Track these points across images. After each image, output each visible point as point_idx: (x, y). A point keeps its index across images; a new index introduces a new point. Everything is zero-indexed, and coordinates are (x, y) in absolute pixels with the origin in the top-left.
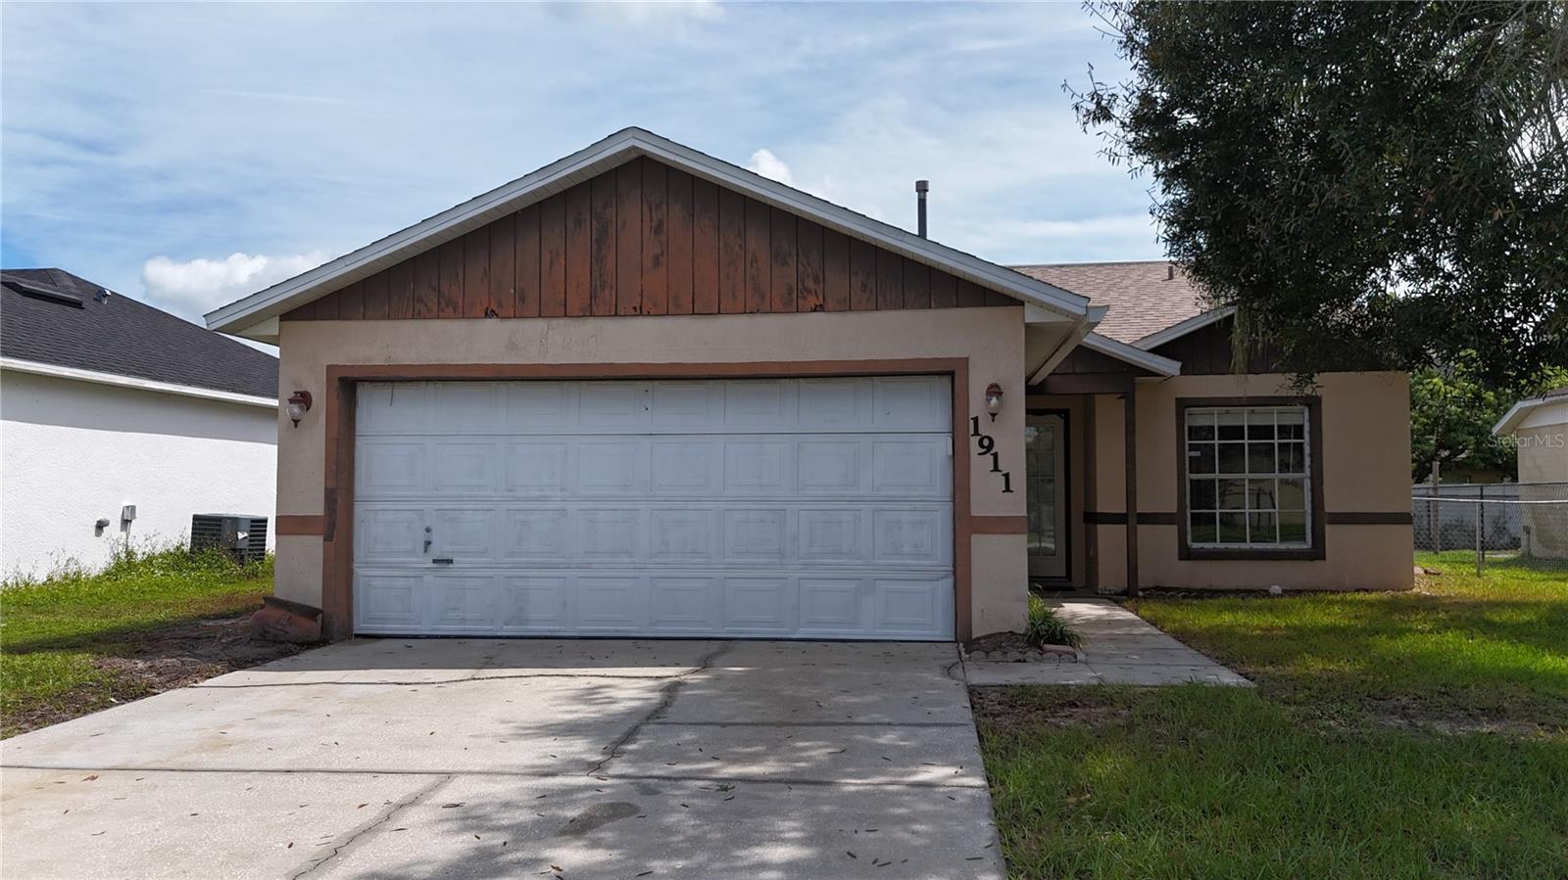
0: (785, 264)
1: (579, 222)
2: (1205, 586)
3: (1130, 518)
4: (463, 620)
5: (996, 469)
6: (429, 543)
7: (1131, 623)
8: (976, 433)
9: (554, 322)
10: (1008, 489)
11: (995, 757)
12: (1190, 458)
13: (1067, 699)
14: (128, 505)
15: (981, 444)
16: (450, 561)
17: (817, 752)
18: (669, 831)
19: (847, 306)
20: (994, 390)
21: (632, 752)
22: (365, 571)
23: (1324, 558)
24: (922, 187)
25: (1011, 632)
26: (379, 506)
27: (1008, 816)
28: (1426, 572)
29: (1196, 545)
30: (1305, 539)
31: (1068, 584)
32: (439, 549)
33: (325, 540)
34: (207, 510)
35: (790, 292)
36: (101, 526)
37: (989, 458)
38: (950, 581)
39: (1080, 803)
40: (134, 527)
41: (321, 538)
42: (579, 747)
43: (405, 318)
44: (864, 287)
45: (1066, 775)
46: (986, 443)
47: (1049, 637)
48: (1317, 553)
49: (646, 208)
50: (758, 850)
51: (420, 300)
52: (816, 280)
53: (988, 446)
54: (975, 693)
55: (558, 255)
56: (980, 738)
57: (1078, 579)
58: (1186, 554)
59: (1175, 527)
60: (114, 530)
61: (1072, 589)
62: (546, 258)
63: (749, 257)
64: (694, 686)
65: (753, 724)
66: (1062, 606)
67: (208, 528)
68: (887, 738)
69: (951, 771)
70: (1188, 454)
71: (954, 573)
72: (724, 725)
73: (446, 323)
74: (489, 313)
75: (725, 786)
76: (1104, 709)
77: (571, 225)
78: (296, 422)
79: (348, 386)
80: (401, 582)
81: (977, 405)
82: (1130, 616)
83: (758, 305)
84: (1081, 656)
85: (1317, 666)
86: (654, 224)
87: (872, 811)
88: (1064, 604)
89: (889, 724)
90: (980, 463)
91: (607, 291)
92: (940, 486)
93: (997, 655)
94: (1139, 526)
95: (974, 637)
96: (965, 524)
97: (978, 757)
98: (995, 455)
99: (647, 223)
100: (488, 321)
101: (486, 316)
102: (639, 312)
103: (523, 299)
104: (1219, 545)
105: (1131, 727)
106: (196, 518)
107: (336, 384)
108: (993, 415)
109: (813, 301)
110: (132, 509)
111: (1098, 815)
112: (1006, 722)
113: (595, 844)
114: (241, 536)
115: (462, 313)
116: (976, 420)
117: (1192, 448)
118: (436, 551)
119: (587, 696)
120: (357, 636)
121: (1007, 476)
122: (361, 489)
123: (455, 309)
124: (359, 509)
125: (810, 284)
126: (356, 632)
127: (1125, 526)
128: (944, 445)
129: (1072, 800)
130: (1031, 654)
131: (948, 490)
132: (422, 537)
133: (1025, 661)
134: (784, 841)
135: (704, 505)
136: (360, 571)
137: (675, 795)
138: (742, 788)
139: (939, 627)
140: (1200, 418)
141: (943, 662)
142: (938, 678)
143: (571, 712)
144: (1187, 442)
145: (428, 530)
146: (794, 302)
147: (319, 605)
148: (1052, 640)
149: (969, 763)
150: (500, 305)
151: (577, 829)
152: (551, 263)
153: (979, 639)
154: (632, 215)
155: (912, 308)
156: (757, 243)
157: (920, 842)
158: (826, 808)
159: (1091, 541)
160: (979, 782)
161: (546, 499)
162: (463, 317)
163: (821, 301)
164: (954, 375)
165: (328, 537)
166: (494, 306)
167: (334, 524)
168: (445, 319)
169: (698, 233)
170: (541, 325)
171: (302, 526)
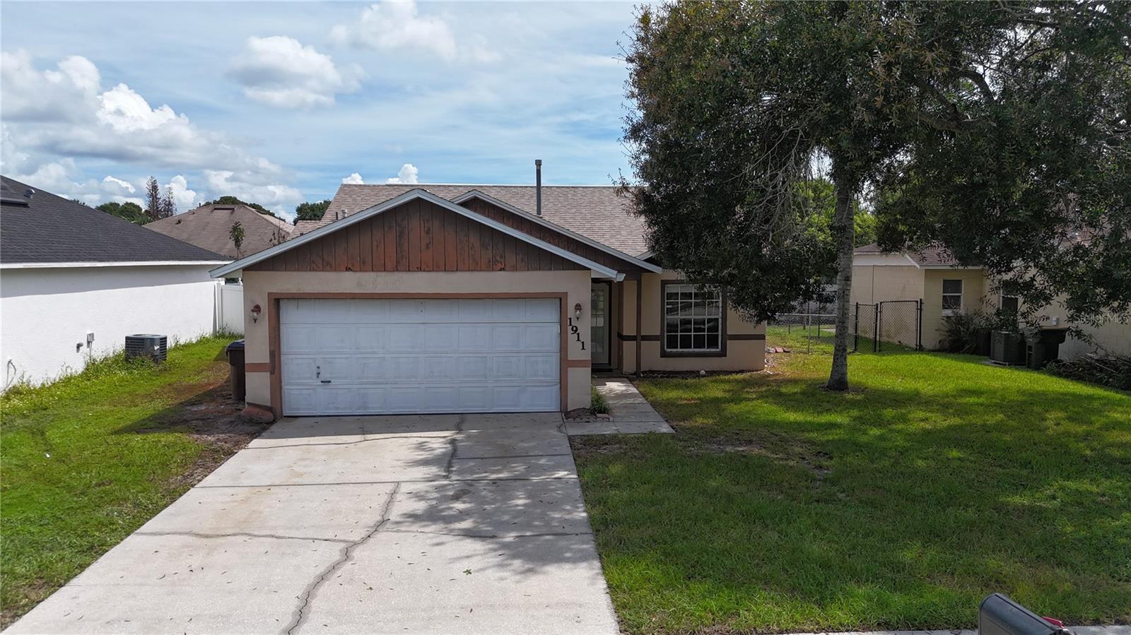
0: (487, 249)
1: (390, 228)
2: (672, 369)
3: (639, 338)
4: (337, 408)
5: (578, 340)
6: (319, 373)
7: (633, 395)
8: (570, 325)
9: (379, 273)
10: (583, 348)
11: (580, 467)
12: (667, 308)
13: (604, 441)
14: (90, 333)
15: (572, 329)
16: (330, 382)
17: (520, 468)
18: (484, 497)
19: (515, 269)
20: (578, 307)
21: (455, 471)
22: (286, 387)
23: (726, 356)
24: (539, 163)
25: (584, 408)
26: (294, 357)
27: (585, 487)
28: (784, 351)
29: (669, 350)
30: (718, 345)
31: (609, 367)
32: (324, 376)
33: (271, 374)
34: (131, 334)
35: (489, 262)
36: (79, 346)
37: (576, 335)
38: (559, 386)
39: (606, 482)
40: (94, 345)
41: (269, 373)
42: (434, 470)
43: (306, 271)
44: (522, 260)
45: (603, 473)
46: (574, 329)
47: (599, 408)
48: (723, 354)
49: (422, 222)
50: (514, 501)
51: (313, 262)
52: (501, 257)
53: (575, 330)
54: (571, 439)
55: (380, 243)
56: (575, 460)
57: (614, 366)
58: (664, 355)
59: (659, 342)
60: (84, 349)
61: (611, 370)
62: (375, 244)
63: (470, 245)
64: (462, 441)
65: (493, 458)
66: (606, 385)
67: (136, 345)
68: (543, 461)
69: (566, 473)
70: (666, 307)
71: (560, 383)
72: (482, 459)
73: (327, 273)
74: (348, 269)
75: (495, 482)
76: (617, 446)
77: (386, 229)
78: (255, 320)
79: (277, 301)
80: (306, 392)
81: (571, 312)
82: (633, 390)
83: (475, 267)
84: (611, 419)
85: (700, 421)
86: (426, 229)
87: (544, 487)
88: (607, 383)
89: (542, 455)
90: (572, 338)
91: (404, 260)
92: (554, 345)
93: (578, 420)
94: (642, 342)
95: (569, 410)
96: (565, 364)
97: (574, 467)
98: (578, 334)
99: (422, 229)
100: (347, 273)
101: (346, 270)
102: (420, 269)
103: (364, 263)
104: (679, 350)
105: (625, 454)
106: (127, 339)
107: (273, 301)
108: (578, 318)
109: (500, 266)
110: (92, 335)
111: (611, 486)
112: (583, 452)
113: (464, 502)
114: (156, 348)
115: (335, 269)
116: (570, 319)
117: (668, 304)
118: (322, 377)
119: (421, 446)
120: (285, 417)
121: (583, 343)
122: (284, 349)
123: (331, 267)
124: (283, 358)
125: (498, 258)
126: (285, 415)
127: (635, 342)
128: (556, 328)
129: (604, 481)
130: (592, 419)
131: (558, 348)
132: (315, 371)
133: (589, 422)
134: (521, 498)
135: (449, 355)
136: (285, 387)
137: (481, 485)
138: (499, 482)
139: (554, 407)
140: (671, 289)
141: (557, 424)
142: (554, 432)
143: (419, 455)
144: (666, 301)
145: (318, 368)
146: (491, 266)
147: (269, 404)
148: (600, 412)
149: (572, 470)
150: (353, 265)
151: (456, 498)
152: (377, 246)
153: (571, 411)
154: (415, 225)
155: (544, 270)
156: (474, 239)
157: (561, 496)
158: (529, 488)
159: (620, 348)
160: (575, 476)
161: (375, 353)
162: (335, 271)
163: (503, 267)
164: (561, 299)
165: (272, 373)
166: (350, 266)
167: (274, 366)
168: (326, 271)
169: (446, 234)
170: (373, 275)
171: (258, 367)
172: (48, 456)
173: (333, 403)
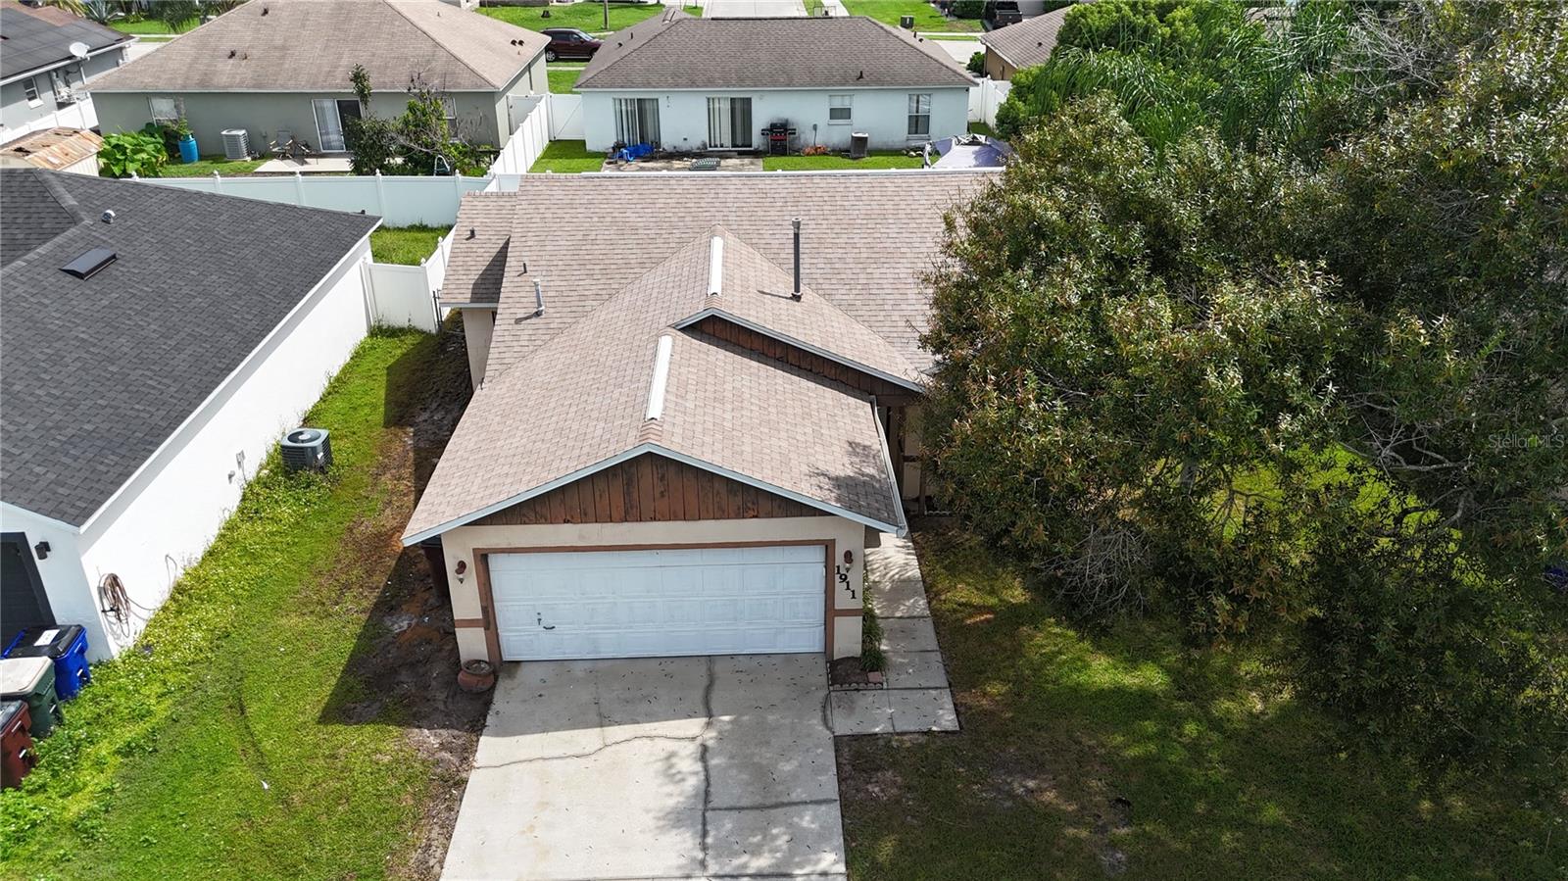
0: (735, 495)
1: (615, 475)
4: (564, 653)
5: (848, 588)
6: (540, 620)
7: (912, 588)
8: (838, 573)
9: (605, 525)
10: (853, 597)
11: (849, 840)
13: (876, 758)
14: (239, 451)
15: (841, 578)
16: (553, 627)
17: (782, 841)
19: (770, 516)
20: (848, 555)
21: (711, 848)
25: (853, 656)
26: (511, 603)
32: (547, 621)
33: (485, 629)
35: (739, 509)
36: (230, 476)
37: (845, 584)
38: (823, 627)
40: (245, 462)
41: (483, 629)
42: (688, 843)
43: (516, 524)
44: (779, 507)
46: (843, 577)
47: (871, 663)
49: (654, 468)
51: (524, 515)
52: (753, 503)
53: (844, 579)
54: (837, 746)
55: (604, 491)
56: (842, 816)
60: (239, 474)
62: (597, 494)
63: (715, 491)
64: (713, 751)
65: (752, 809)
67: (296, 456)
68: (806, 820)
69: (833, 857)
71: (825, 624)
72: (739, 810)
73: (540, 526)
76: (891, 774)
77: (610, 477)
78: (461, 580)
79: (483, 556)
80: (527, 638)
81: (839, 560)
82: (914, 565)
83: (721, 515)
84: (885, 687)
85: (989, 691)
86: (660, 476)
89: (805, 802)
90: (840, 587)
91: (635, 510)
92: (818, 586)
93: (846, 687)
95: (835, 658)
96: (831, 610)
97: (842, 841)
98: (848, 583)
99: (655, 476)
100: (566, 525)
101: (565, 522)
102: (654, 519)
103: (586, 514)
107: (479, 558)
108: (848, 568)
109: (752, 513)
110: (242, 454)
112: (851, 788)
115: (552, 521)
116: (838, 567)
118: (544, 623)
119: (670, 767)
120: (505, 662)
121: (853, 592)
122: (496, 597)
123: (546, 520)
124: (496, 605)
125: (749, 505)
126: (505, 660)
128: (821, 570)
130: (862, 685)
131: (823, 592)
132: (536, 617)
133: (858, 690)
135: (692, 599)
136: (503, 633)
139: (817, 648)
141: (821, 698)
143: (667, 795)
145: (539, 614)
146: (741, 514)
147: (487, 657)
148: (872, 666)
149: (839, 848)
150: (572, 518)
152: (601, 496)
153: (837, 664)
154: (646, 471)
155: (806, 516)
156: (719, 484)
160: (843, 869)
161: (604, 598)
162: (551, 523)
163: (756, 514)
164: (829, 546)
165: (487, 629)
166: (569, 518)
167: (488, 620)
168: (540, 524)
169: (685, 480)
170: (598, 525)
171: (470, 623)
172: (266, 786)
173: (559, 648)
